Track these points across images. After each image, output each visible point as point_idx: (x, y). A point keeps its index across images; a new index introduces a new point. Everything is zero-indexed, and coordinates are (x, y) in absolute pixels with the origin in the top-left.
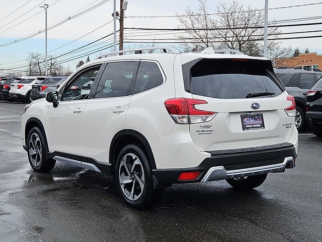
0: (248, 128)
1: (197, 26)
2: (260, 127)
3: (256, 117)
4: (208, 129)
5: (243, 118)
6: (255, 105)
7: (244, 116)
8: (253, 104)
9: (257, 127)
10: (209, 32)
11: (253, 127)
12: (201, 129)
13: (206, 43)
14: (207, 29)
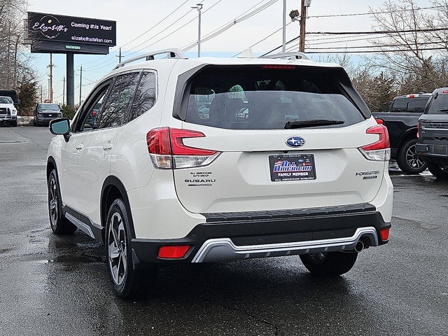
0: (281, 178)
1: (401, 26)
2: (307, 176)
3: (300, 161)
4: (204, 178)
5: (272, 161)
6: (293, 141)
7: (275, 158)
8: (291, 139)
9: (300, 177)
10: (419, 34)
11: (292, 177)
12: (192, 178)
13: (416, 52)
14: (415, 31)
